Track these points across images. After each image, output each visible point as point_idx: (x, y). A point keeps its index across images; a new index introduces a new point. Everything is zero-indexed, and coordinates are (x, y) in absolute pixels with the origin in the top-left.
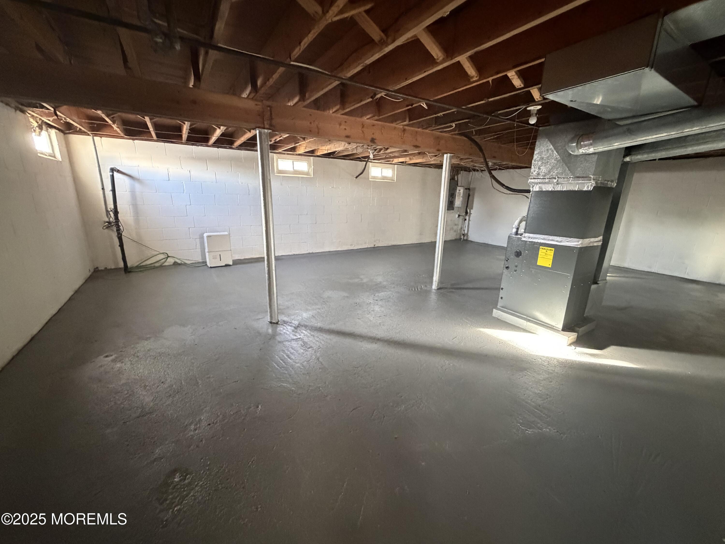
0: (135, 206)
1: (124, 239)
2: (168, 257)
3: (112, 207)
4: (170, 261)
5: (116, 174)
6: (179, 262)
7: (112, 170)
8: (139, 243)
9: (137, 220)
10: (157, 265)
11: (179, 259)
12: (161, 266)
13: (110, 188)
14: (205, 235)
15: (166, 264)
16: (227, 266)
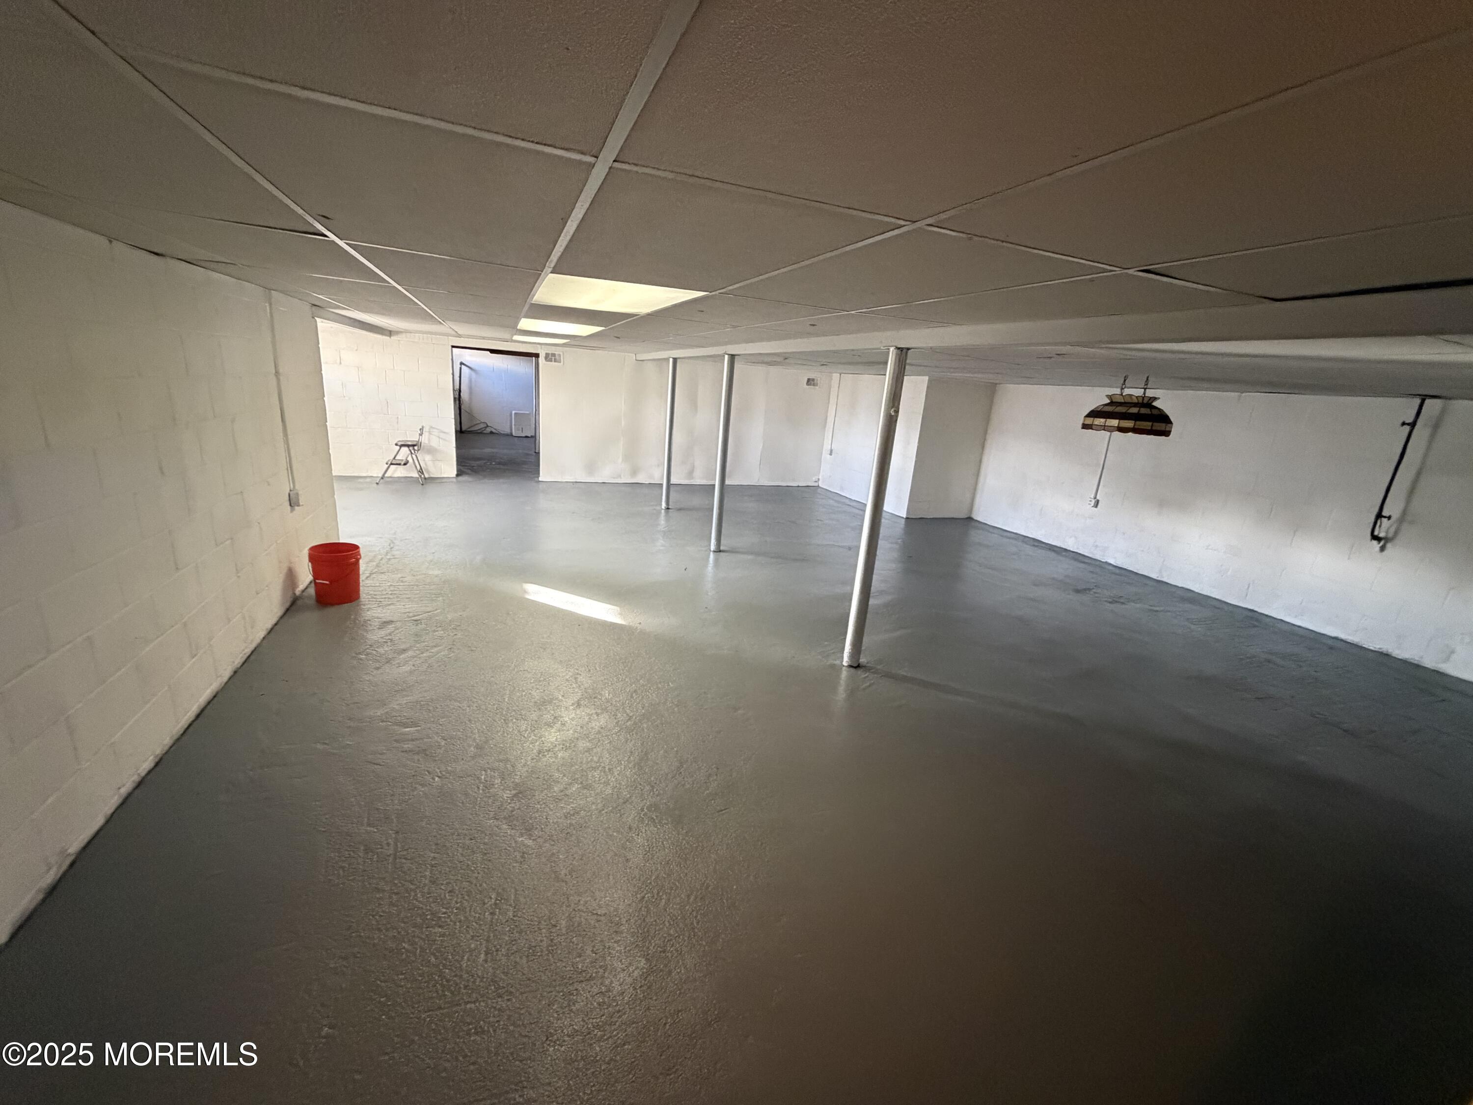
0: (470, 388)
1: (462, 411)
2: (488, 426)
3: (458, 387)
4: (488, 430)
5: (463, 366)
6: (494, 431)
7: (462, 364)
8: (471, 415)
9: (470, 399)
10: (479, 431)
11: (495, 429)
12: (481, 433)
13: (458, 375)
14: (513, 412)
15: (485, 432)
16: (526, 437)
